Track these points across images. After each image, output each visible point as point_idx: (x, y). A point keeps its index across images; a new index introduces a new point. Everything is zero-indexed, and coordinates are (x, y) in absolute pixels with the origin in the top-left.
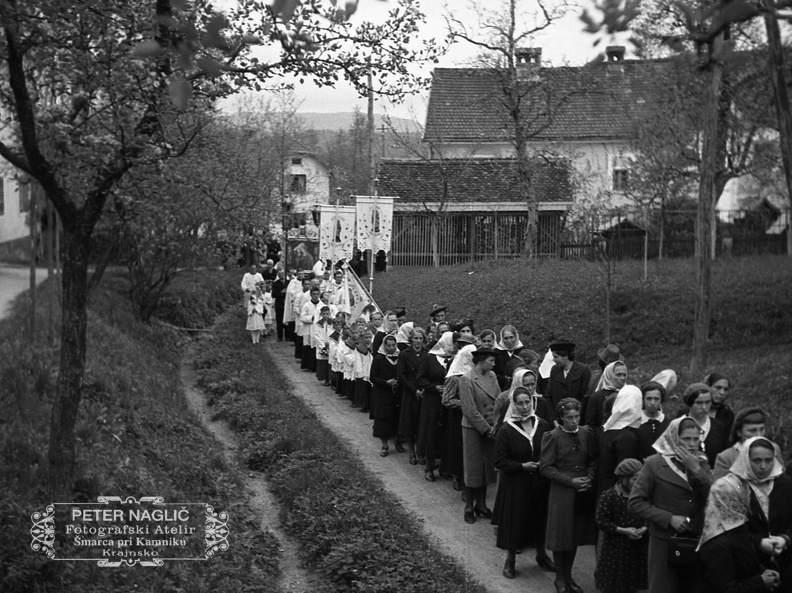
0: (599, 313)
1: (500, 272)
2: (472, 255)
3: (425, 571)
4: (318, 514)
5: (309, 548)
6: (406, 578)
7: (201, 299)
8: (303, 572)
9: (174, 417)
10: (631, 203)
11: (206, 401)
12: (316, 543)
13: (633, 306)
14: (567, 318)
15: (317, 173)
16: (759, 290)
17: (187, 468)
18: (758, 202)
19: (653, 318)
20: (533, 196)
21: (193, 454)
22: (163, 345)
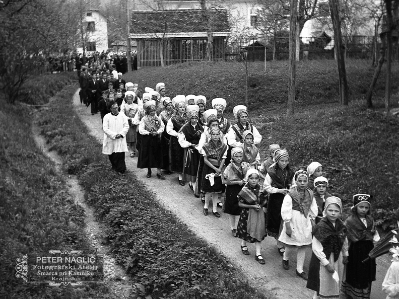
0: (243, 88)
1: (194, 68)
2: (180, 60)
3: (157, 218)
4: (103, 194)
5: (99, 211)
6: (147, 223)
7: (41, 89)
8: (97, 223)
9: (27, 151)
10: (260, 32)
11: (46, 141)
12: (103, 208)
13: (259, 84)
14: (227, 91)
15: (100, 20)
16: (320, 76)
17: (34, 176)
18: (321, 34)
19: (269, 90)
20: (210, 29)
21: (37, 168)
22: (22, 115)
